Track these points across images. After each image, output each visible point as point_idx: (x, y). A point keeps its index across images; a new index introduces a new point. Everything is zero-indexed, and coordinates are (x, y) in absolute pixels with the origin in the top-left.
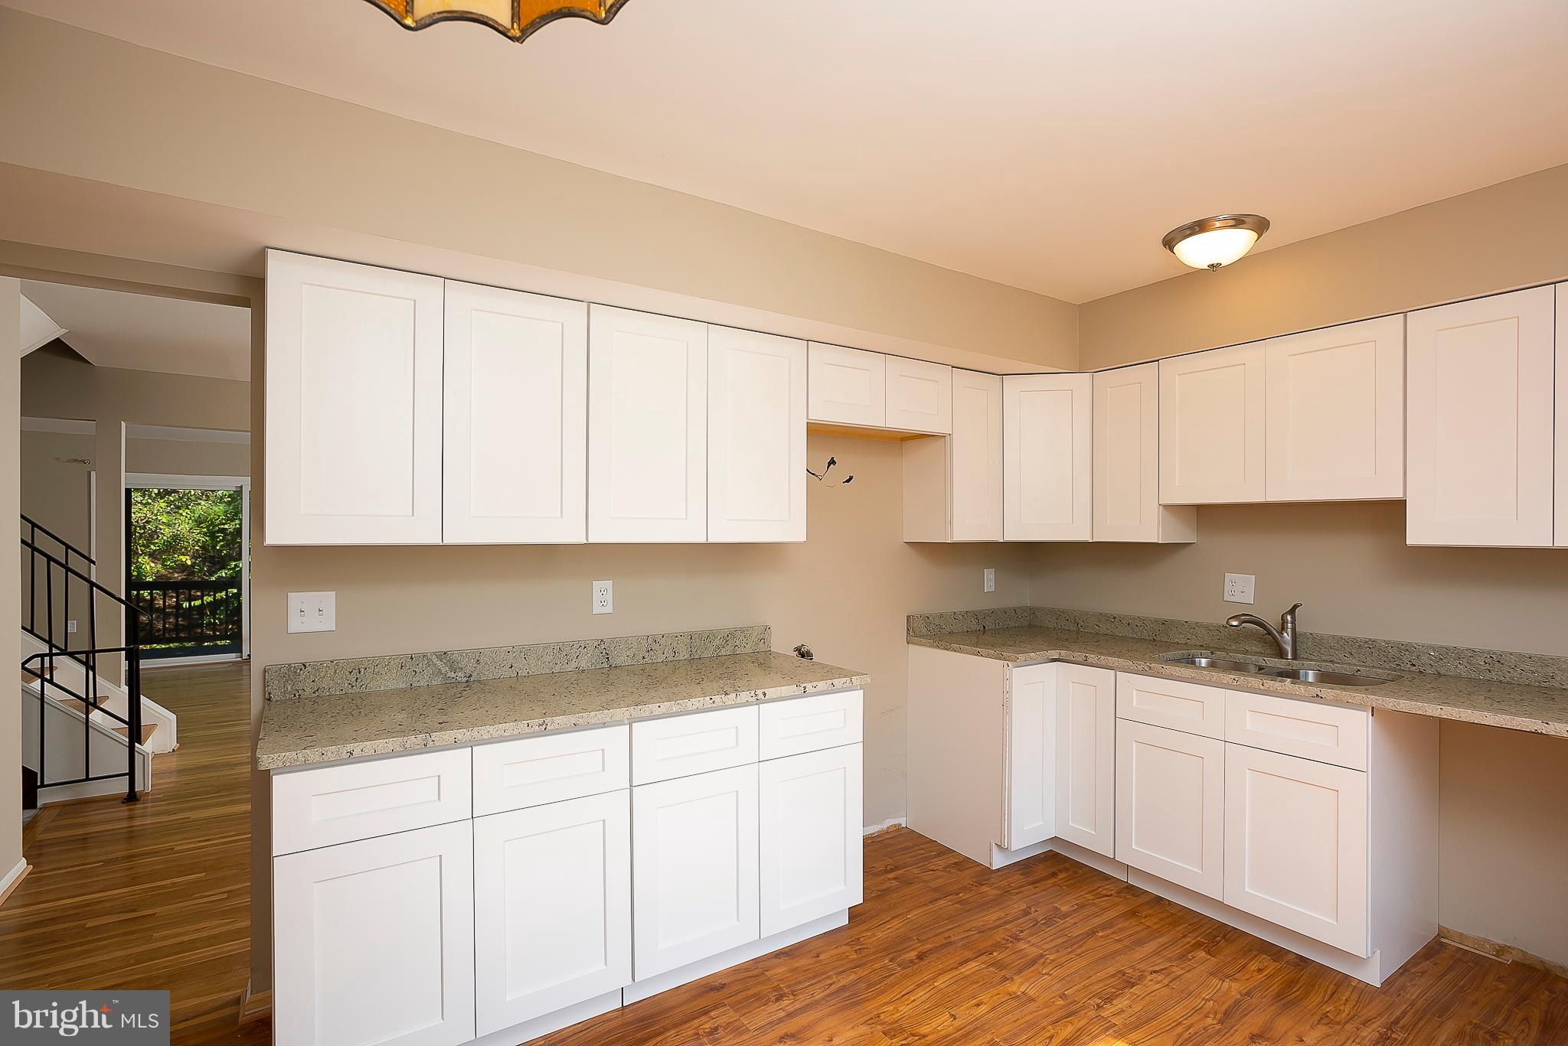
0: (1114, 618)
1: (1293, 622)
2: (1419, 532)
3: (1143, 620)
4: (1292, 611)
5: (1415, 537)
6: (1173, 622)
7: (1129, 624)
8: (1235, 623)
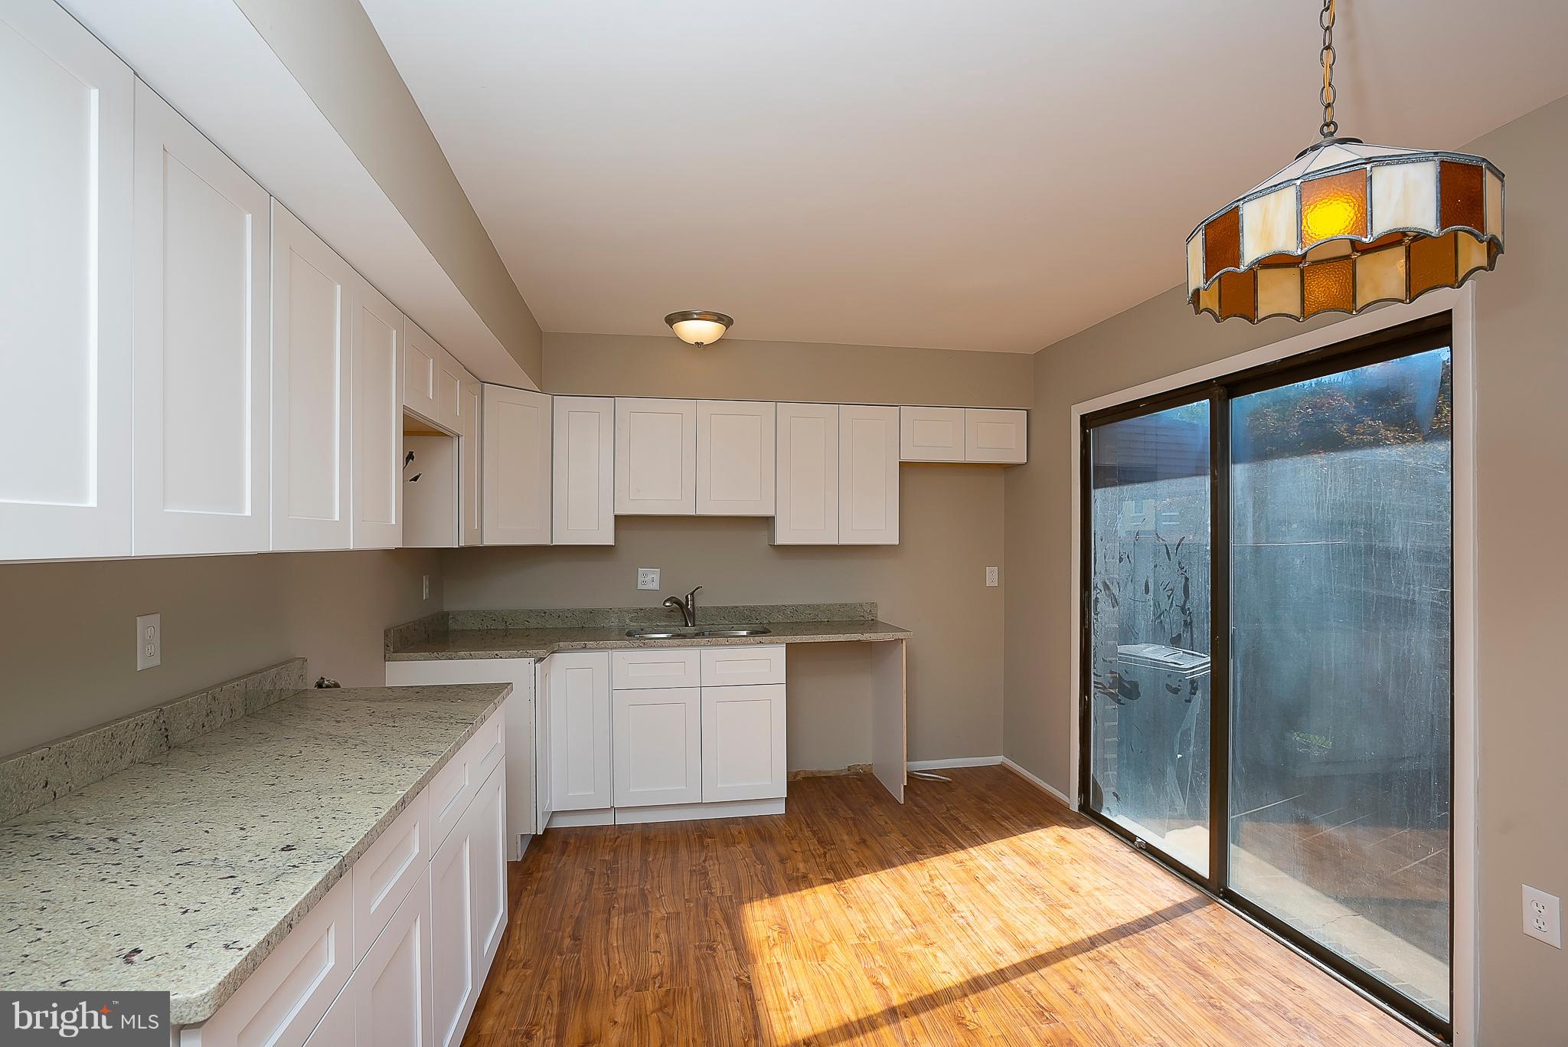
0: (545, 613)
1: (693, 600)
2: (784, 536)
3: (573, 611)
4: (692, 594)
5: (781, 539)
6: (599, 610)
7: (559, 617)
8: (668, 604)
